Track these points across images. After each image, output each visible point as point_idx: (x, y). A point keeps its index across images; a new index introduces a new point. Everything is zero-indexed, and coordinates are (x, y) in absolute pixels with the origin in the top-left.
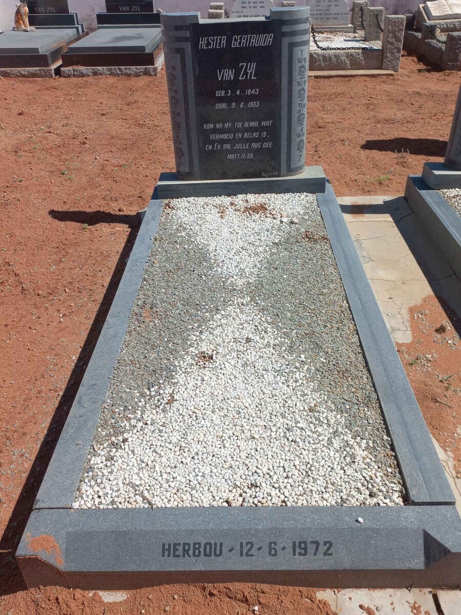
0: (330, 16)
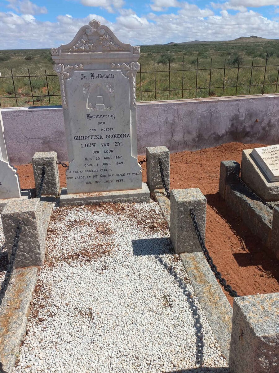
0: (111, 178)
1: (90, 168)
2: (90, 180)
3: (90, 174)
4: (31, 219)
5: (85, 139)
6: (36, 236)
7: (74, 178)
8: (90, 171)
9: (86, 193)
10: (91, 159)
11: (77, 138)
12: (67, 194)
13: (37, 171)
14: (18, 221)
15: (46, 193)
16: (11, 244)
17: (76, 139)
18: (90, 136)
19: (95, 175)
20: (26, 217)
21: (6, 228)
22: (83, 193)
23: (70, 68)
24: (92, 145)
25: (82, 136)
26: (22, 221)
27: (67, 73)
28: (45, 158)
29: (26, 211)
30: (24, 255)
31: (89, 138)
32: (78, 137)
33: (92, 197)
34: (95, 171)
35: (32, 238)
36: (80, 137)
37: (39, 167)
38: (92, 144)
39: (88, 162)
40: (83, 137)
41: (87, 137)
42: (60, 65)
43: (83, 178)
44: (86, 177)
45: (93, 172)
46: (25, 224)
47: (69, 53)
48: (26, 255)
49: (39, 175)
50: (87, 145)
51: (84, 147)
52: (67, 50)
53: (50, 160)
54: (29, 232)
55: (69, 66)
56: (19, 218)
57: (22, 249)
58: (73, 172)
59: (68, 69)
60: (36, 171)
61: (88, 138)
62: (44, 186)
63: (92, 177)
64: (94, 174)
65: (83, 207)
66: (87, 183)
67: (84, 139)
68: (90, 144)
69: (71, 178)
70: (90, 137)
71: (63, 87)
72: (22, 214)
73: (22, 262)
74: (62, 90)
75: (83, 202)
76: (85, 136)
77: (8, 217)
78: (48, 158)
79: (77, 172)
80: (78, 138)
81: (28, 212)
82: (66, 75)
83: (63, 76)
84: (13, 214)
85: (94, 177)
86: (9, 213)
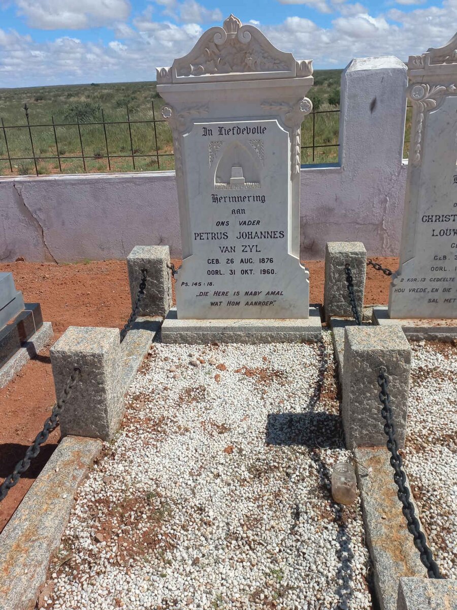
1: (440, 274)
2: (436, 296)
3: (437, 285)
4: (402, 363)
5: (443, 221)
6: (404, 394)
7: (407, 291)
8: (439, 280)
9: (424, 318)
10: (445, 257)
11: (427, 218)
12: (390, 319)
13: (334, 274)
14: (379, 366)
15: (343, 313)
16: (358, 404)
17: (424, 220)
18: (452, 215)
19: (447, 287)
20: (395, 359)
21: (356, 376)
22: (421, 318)
23: (440, 91)
24: (452, 233)
25: (436, 216)
26: (386, 366)
27: (432, 100)
28: (351, 253)
29: (395, 349)
30: (375, 426)
31: (450, 219)
32: (429, 216)
33: (438, 326)
34: (448, 280)
35: (396, 398)
36: (432, 216)
37: (339, 267)
38: (454, 230)
39: (439, 263)
40: (438, 217)
41: (446, 217)
42: (423, 86)
43: (424, 290)
44: (429, 289)
45: (445, 283)
46: (390, 371)
47: (444, 64)
48: (380, 425)
49: (336, 282)
50: (444, 233)
51: (437, 235)
52: (441, 59)
53: (360, 256)
54: (394, 385)
55: (439, 88)
56: (381, 360)
57: (376, 414)
58: (408, 280)
59: (436, 94)
60: (332, 275)
61: (447, 220)
62: (342, 302)
63: (440, 290)
64: (446, 285)
65: (422, 343)
66: (430, 301)
67: (439, 221)
68: (448, 231)
69: (402, 291)
70: (452, 218)
71: (421, 126)
72: (388, 353)
73: (370, 438)
74: (418, 132)
75: (421, 335)
76: (443, 216)
77: (363, 357)
78: (356, 254)
79: (415, 280)
80: (429, 219)
81: (399, 351)
82: (430, 103)
83: (424, 106)
84: (373, 351)
85: (445, 290)
86: (365, 349)
